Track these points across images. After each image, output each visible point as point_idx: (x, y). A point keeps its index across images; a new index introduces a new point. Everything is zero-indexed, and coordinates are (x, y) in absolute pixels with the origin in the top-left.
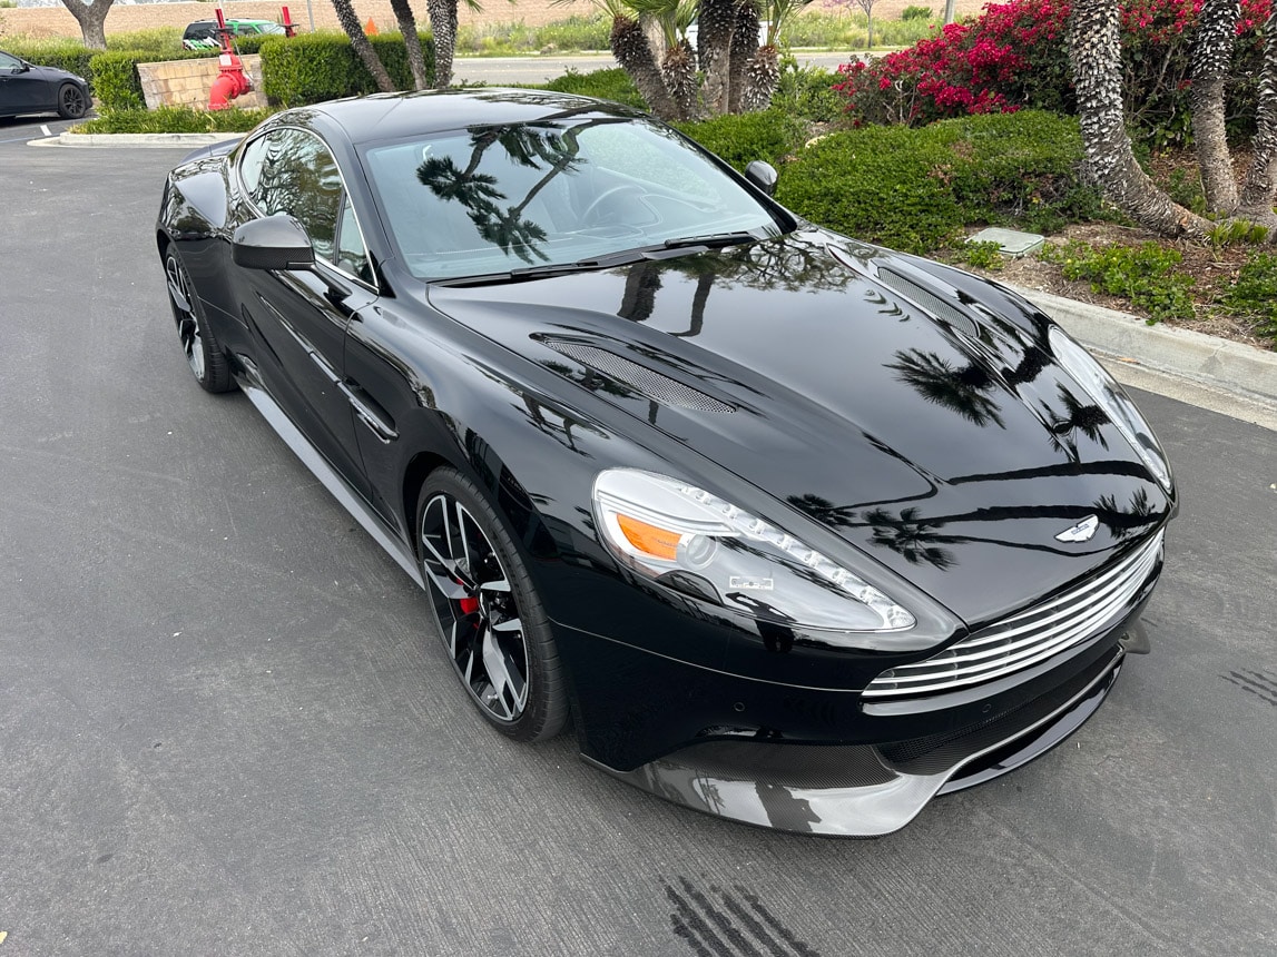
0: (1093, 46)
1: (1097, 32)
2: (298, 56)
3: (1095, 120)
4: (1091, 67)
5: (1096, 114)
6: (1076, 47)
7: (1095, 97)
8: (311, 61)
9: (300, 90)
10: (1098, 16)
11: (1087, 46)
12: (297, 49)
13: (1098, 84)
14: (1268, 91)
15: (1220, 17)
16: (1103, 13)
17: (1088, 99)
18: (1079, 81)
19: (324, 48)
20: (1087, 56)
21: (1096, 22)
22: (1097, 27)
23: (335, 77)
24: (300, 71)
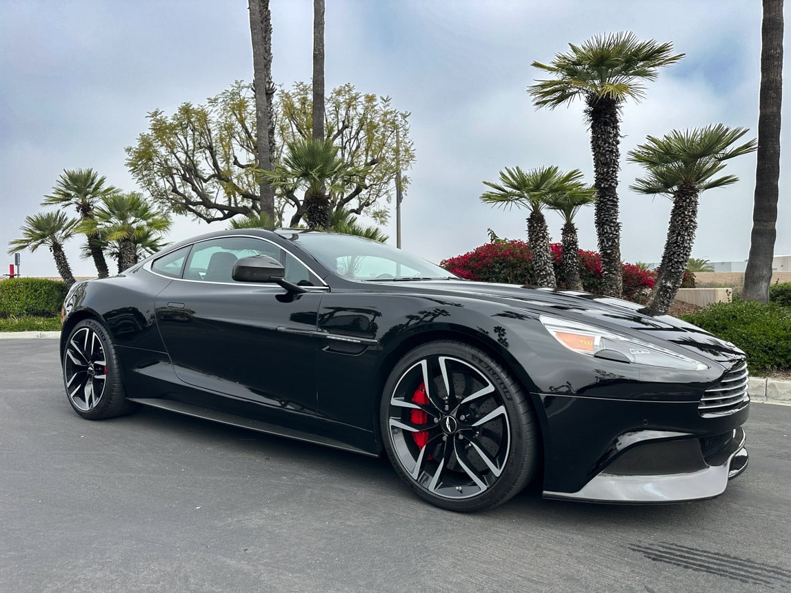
0: (541, 247)
1: (542, 241)
2: (27, 288)
3: (545, 280)
4: (541, 257)
5: (545, 278)
6: (533, 248)
7: (544, 270)
8: (36, 291)
9: (26, 307)
10: (541, 235)
11: (538, 247)
12: (28, 284)
13: (545, 264)
14: (606, 272)
15: (571, 248)
16: (543, 234)
17: (541, 271)
18: (536, 263)
19: (45, 284)
20: (539, 252)
21: (541, 237)
22: (542, 239)
23: (49, 301)
24: (27, 296)
